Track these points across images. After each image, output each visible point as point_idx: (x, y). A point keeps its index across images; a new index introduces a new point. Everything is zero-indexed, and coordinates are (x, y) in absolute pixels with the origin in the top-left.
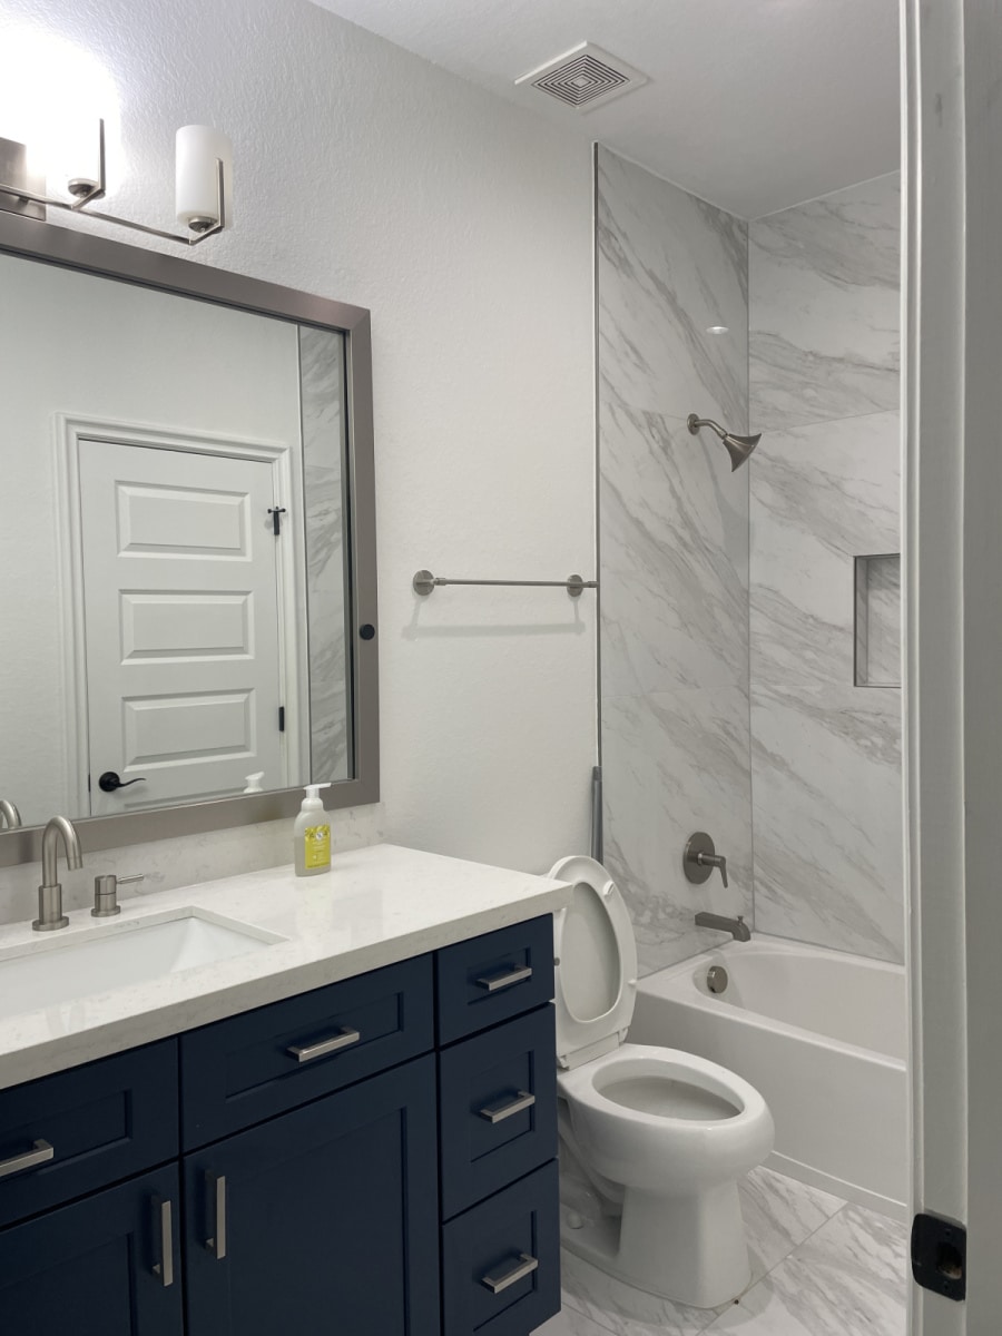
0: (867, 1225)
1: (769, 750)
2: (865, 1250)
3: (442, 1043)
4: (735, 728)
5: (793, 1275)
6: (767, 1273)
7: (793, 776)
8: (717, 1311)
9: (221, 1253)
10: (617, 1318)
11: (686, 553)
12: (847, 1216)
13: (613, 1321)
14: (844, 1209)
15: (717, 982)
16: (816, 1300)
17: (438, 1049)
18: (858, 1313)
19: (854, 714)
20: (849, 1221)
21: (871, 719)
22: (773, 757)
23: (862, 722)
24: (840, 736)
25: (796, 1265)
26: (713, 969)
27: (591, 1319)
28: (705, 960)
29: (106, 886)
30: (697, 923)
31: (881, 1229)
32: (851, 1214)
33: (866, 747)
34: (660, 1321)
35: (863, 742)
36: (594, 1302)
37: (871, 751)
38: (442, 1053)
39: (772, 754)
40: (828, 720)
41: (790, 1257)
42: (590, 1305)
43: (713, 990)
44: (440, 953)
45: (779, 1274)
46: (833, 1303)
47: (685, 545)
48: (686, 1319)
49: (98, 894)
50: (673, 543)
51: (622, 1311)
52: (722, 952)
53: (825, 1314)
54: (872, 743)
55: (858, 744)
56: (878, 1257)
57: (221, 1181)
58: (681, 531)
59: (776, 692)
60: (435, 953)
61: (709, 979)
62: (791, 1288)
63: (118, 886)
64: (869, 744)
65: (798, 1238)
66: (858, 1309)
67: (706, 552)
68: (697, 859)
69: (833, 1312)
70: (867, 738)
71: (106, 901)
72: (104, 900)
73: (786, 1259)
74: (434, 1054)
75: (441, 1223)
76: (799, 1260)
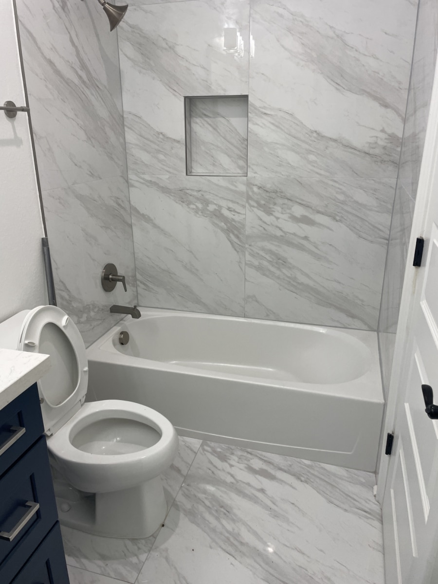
0: (214, 452)
1: (141, 212)
2: (217, 468)
4: (122, 201)
5: (187, 496)
6: (175, 500)
7: (155, 226)
8: (154, 536)
10: (100, 563)
11: (85, 89)
12: (204, 450)
13: (100, 567)
14: (202, 445)
15: (124, 340)
16: (201, 508)
18: (222, 509)
19: (187, 191)
20: (205, 452)
21: (195, 193)
22: (143, 215)
23: (191, 195)
24: (180, 204)
25: (187, 489)
26: (122, 333)
27: (86, 570)
28: (117, 329)
30: (111, 312)
31: (220, 452)
32: (206, 448)
33: (193, 209)
34: (125, 555)
35: (192, 206)
36: (86, 557)
37: (196, 211)
39: (143, 214)
40: (173, 195)
41: (183, 485)
42: (84, 561)
43: (122, 344)
45: (180, 498)
46: (209, 507)
47: (84, 82)
48: (139, 549)
50: (76, 80)
51: (103, 557)
52: (125, 323)
53: (207, 516)
54: (196, 206)
55: (189, 208)
56: (223, 470)
58: (80, 72)
59: (143, 179)
61: (120, 339)
62: (188, 506)
64: (195, 207)
65: (184, 471)
66: (222, 507)
67: (97, 88)
68: (109, 278)
69: (210, 513)
70: (194, 205)
73: (181, 486)
76: (188, 485)
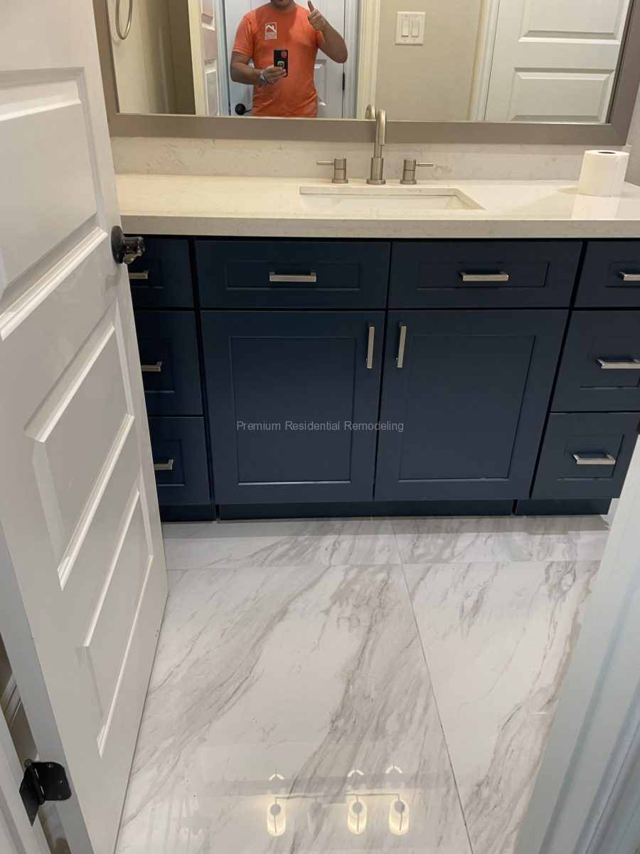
3: (576, 305)
9: (400, 365)
17: (572, 308)
29: (410, 167)
38: (573, 312)
44: (589, 243)
49: (405, 170)
57: (404, 329)
60: (585, 241)
63: (417, 167)
71: (409, 174)
72: (408, 174)
74: (568, 311)
75: (549, 411)
